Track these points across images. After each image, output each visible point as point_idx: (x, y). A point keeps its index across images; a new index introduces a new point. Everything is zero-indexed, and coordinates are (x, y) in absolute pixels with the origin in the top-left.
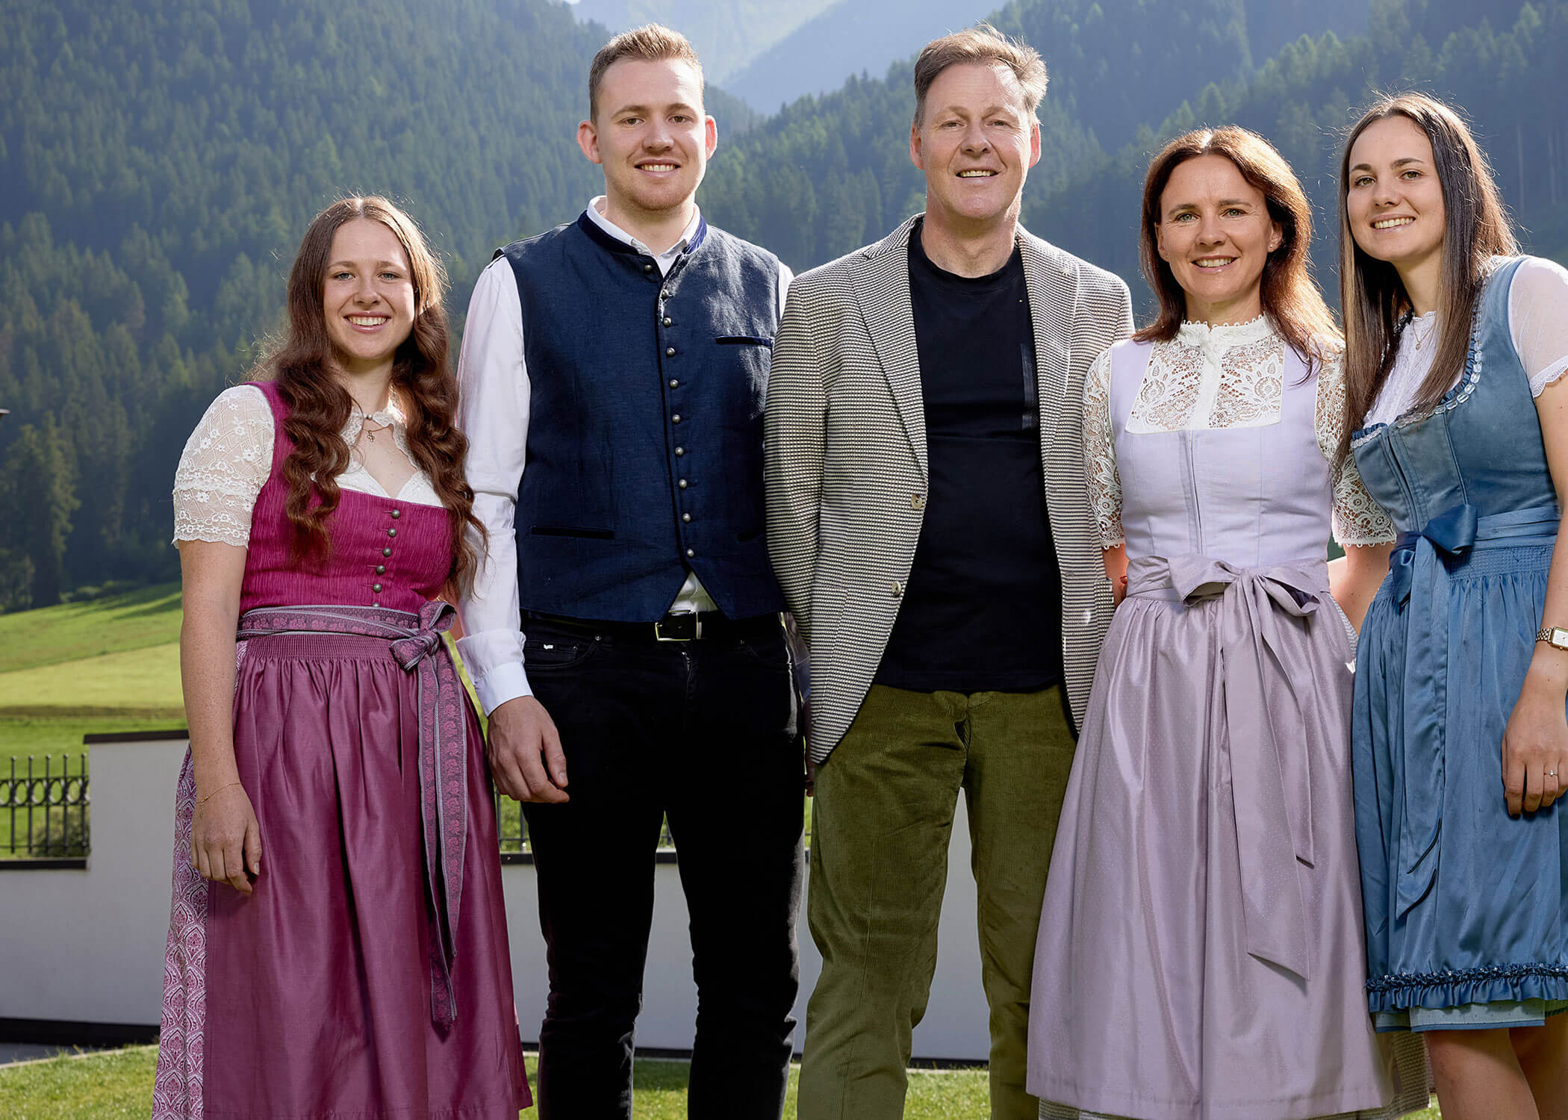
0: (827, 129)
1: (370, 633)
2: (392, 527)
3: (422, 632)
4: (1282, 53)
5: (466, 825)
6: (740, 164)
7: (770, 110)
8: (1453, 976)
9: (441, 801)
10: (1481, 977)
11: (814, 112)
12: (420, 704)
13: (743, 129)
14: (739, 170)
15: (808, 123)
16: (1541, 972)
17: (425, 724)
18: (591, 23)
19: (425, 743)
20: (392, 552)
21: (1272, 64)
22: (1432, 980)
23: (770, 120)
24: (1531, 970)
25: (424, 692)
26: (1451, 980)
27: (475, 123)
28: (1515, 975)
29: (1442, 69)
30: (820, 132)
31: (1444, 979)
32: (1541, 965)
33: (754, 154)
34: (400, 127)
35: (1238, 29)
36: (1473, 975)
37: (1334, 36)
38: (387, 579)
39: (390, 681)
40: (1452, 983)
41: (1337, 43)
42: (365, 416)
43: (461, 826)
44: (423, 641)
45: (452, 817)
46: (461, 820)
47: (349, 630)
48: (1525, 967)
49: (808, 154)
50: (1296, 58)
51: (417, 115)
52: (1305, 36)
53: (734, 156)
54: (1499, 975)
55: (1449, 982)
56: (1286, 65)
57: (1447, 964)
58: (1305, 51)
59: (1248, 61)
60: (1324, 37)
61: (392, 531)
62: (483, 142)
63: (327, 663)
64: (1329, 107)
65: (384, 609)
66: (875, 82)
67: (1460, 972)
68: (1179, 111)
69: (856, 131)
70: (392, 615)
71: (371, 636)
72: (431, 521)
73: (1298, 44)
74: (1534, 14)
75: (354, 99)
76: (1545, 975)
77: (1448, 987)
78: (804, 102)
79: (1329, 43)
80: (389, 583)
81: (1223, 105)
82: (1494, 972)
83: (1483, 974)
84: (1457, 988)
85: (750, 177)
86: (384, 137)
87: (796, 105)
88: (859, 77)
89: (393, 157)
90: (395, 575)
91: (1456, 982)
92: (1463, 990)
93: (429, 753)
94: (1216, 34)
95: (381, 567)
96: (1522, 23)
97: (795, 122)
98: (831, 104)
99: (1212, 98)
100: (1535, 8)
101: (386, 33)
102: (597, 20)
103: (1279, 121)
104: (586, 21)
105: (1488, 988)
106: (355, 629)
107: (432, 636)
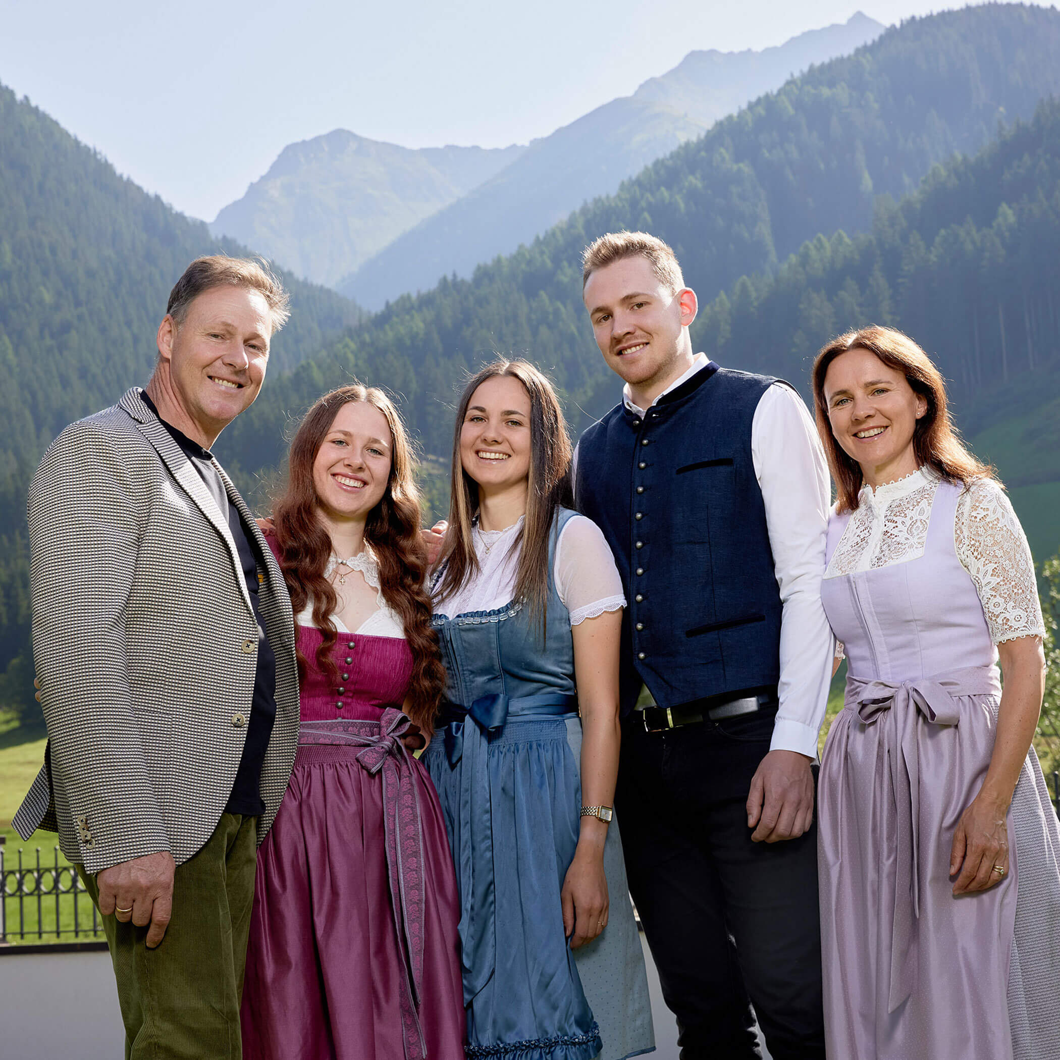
0: (424, 321)
1: (334, 743)
2: (349, 656)
3: (381, 739)
4: (801, 249)
5: (424, 894)
6: (352, 352)
7: (375, 307)
8: (504, 1047)
9: (402, 875)
10: (524, 1048)
11: (412, 308)
12: (384, 797)
13: (354, 322)
14: (351, 357)
15: (407, 317)
16: (565, 1043)
17: (388, 814)
18: (224, 238)
19: (389, 830)
20: (349, 677)
21: (793, 258)
22: (489, 1051)
23: (376, 316)
24: (558, 1042)
25: (387, 787)
26: (503, 1050)
27: (129, 324)
28: (547, 1046)
29: (935, 259)
30: (418, 324)
31: (497, 1050)
32: (566, 1038)
33: (363, 344)
34: (66, 328)
35: (764, 230)
36: (519, 1047)
37: (844, 234)
38: (348, 697)
39: (353, 779)
40: (503, 1053)
41: (847, 240)
42: (340, 561)
43: (420, 895)
44: (383, 747)
45: (412, 888)
46: (420, 890)
47: (317, 742)
48: (553, 1040)
49: (408, 342)
50: (813, 253)
51: (80, 318)
52: (821, 235)
53: (346, 346)
54: (536, 1046)
55: (501, 1052)
56: (805, 260)
57: (499, 1039)
58: (820, 247)
59: (773, 257)
60: (836, 235)
61: (349, 660)
62: (136, 339)
63: (300, 769)
64: (842, 293)
65: (346, 720)
66: (463, 281)
67: (509, 1044)
68: (717, 300)
69: (448, 322)
70: (353, 725)
71: (335, 745)
72: (382, 650)
73: (815, 242)
74: (1010, 212)
75: (27, 306)
76: (568, 1045)
77: (500, 1056)
78: (406, 299)
79: (840, 238)
80: (349, 700)
81: (754, 294)
82: (532, 1044)
83: (525, 1045)
84: (507, 1056)
85: (360, 363)
86: (52, 336)
87: (397, 303)
88: (450, 277)
89: (61, 353)
90: (354, 693)
91: (506, 1052)
92: (511, 1058)
93: (392, 838)
94: (746, 235)
95: (341, 689)
96: (1000, 219)
97: (397, 316)
98: (426, 301)
99: (744, 287)
100: (1010, 207)
101: (53, 251)
102: (230, 235)
103: (801, 306)
104: (220, 237)
105: (529, 1056)
106: (322, 741)
107: (389, 741)
